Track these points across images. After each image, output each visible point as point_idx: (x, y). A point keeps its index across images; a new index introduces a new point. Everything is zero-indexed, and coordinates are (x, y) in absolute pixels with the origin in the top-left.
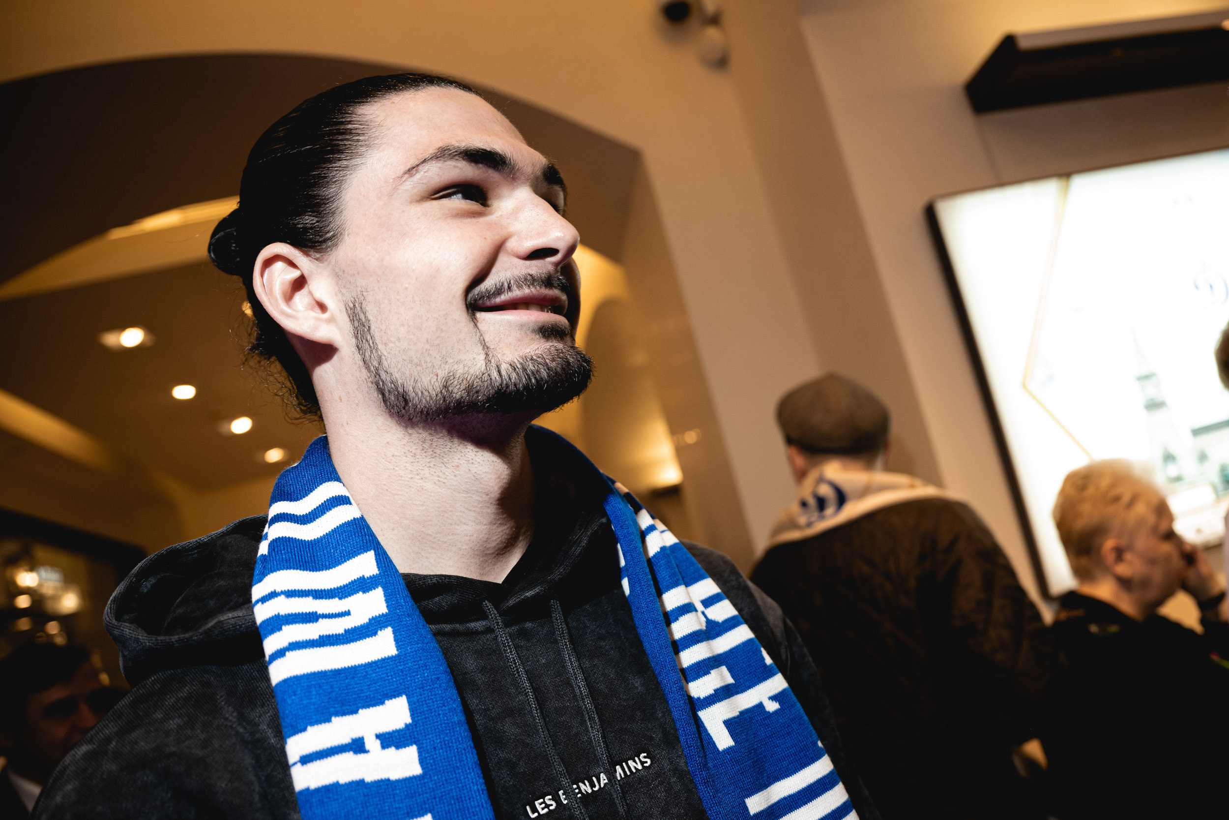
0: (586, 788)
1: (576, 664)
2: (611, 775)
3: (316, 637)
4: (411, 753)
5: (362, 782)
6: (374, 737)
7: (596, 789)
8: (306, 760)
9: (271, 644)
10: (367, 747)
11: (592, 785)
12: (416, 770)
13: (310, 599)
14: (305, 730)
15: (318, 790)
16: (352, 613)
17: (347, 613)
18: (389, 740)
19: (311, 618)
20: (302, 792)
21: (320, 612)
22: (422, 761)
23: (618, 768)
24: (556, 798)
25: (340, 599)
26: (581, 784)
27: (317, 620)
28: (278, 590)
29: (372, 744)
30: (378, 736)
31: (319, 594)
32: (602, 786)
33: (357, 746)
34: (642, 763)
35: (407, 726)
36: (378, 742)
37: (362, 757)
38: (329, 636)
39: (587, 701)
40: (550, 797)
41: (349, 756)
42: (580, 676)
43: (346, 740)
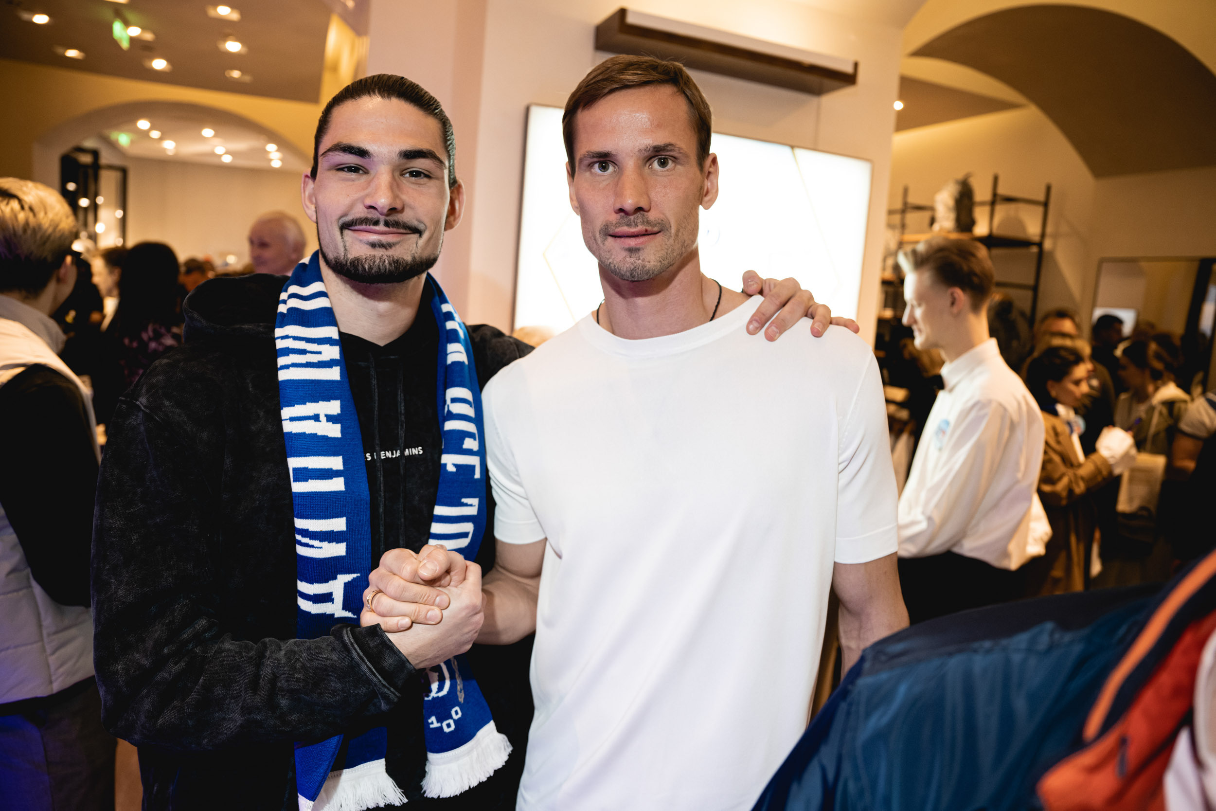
0: (389, 454)
1: (403, 397)
2: (402, 453)
3: (304, 362)
4: (338, 427)
5: (316, 434)
6: (324, 416)
7: (394, 456)
8: (292, 419)
9: (282, 361)
10: (321, 419)
11: (392, 454)
12: (339, 435)
13: (304, 342)
14: (294, 406)
15: (296, 434)
16: (322, 353)
17: (320, 353)
18: (330, 418)
19: (303, 352)
20: (287, 433)
21: (308, 349)
22: (342, 432)
23: (407, 450)
24: (372, 456)
25: (318, 344)
26: (387, 452)
27: (306, 354)
28: (290, 335)
29: (323, 418)
30: (326, 416)
31: (309, 340)
32: (397, 456)
33: (316, 418)
34: (419, 452)
35: (338, 414)
36: (325, 418)
37: (317, 423)
38: (310, 363)
39: (403, 417)
40: (369, 454)
41: (312, 422)
42: (403, 404)
43: (312, 414)
